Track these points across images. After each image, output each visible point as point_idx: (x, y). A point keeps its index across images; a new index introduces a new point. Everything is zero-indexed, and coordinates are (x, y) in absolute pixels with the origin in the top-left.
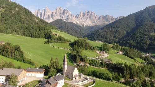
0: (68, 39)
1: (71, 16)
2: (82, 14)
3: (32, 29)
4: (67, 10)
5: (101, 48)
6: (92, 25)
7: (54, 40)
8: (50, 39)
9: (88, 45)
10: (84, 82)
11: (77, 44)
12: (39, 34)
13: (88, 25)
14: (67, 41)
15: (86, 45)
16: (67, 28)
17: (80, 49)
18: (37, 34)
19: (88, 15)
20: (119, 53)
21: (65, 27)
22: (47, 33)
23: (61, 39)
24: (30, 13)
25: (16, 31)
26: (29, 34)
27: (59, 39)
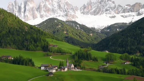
0: (68, 51)
3: (27, 42)
5: (106, 59)
9: (89, 56)
11: (77, 55)
12: (36, 47)
14: (68, 53)
17: (80, 60)
20: (126, 63)
22: (45, 44)
23: (60, 51)
24: (17, 19)
25: (10, 45)
26: (24, 47)
27: (58, 51)
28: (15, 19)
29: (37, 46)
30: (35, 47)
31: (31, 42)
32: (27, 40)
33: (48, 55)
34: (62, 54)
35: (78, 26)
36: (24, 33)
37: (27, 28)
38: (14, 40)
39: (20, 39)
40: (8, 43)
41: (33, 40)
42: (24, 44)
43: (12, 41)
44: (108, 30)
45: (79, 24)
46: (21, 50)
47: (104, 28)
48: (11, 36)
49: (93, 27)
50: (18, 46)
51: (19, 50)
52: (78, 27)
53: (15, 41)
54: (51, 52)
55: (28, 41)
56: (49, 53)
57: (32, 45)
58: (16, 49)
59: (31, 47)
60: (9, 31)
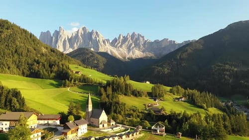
0: (97, 80)
1: (104, 42)
2: (121, 38)
4: (97, 33)
5: (152, 93)
6: (140, 57)
7: (75, 81)
8: (68, 80)
9: (129, 88)
10: (114, 129)
11: (111, 86)
13: (134, 57)
14: (95, 83)
15: (126, 88)
16: (96, 62)
17: (116, 95)
18: (46, 73)
19: (132, 40)
20: (180, 100)
21: (94, 60)
22: (63, 70)
23: (85, 80)
24: (32, 37)
25: (9, 68)
27: (82, 79)
29: (52, 72)
31: (44, 66)
33: (65, 86)
34: (87, 85)
38: (19, 62)
39: (30, 61)
43: (16, 63)
48: (16, 57)
50: (23, 71)
54: (71, 81)
55: (40, 64)
56: (67, 82)
57: (44, 70)
58: (19, 75)
59: (43, 72)
60: (16, 51)
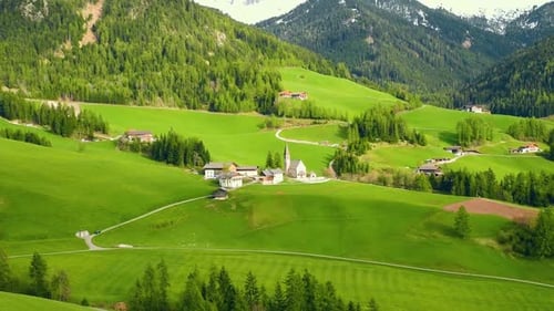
3: (212, 83)
5: (456, 136)
8: (277, 115)
9: (397, 128)
12: (238, 99)
14: (333, 118)
15: (390, 129)
17: (366, 143)
20: (524, 151)
22: (265, 92)
23: (311, 112)
24: (191, 7)
25: (161, 94)
26: (202, 101)
28: (184, 8)
29: (243, 97)
30: (236, 100)
31: (226, 84)
32: (214, 79)
33: (270, 125)
34: (315, 123)
35: (421, 13)
36: (211, 54)
37: (224, 36)
38: (176, 79)
39: (195, 74)
40: (157, 88)
41: (234, 79)
42: (203, 92)
43: (169, 81)
44: (533, 25)
45: (426, 9)
46: (194, 108)
47: (517, 15)
48: (167, 66)
49: (479, 15)
50: (185, 98)
51: (189, 108)
52: (420, 19)
53: (179, 81)
54: (282, 116)
55: (218, 80)
56: (273, 118)
57: (228, 93)
58: (180, 107)
59: (224, 98)
60: (164, 52)
